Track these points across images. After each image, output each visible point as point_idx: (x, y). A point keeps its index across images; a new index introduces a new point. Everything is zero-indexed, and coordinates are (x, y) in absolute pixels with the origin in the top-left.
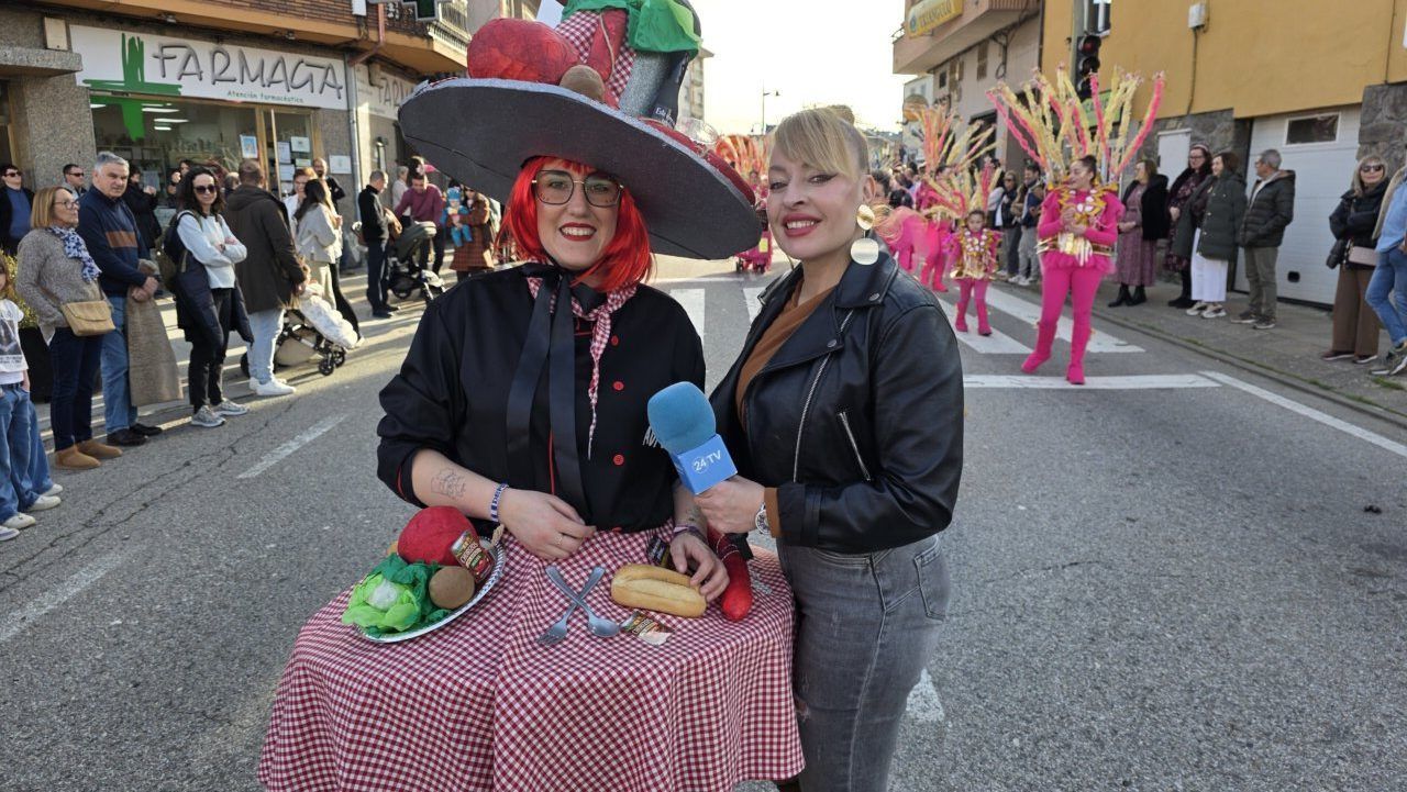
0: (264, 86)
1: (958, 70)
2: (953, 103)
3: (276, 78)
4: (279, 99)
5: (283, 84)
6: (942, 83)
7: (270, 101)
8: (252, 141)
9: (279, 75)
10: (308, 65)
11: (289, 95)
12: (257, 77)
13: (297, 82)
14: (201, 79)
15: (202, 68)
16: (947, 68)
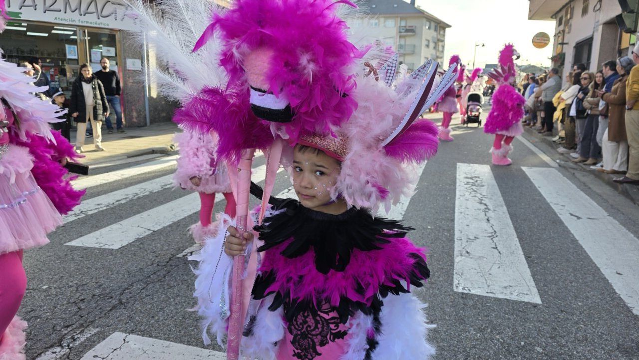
0: (81, 15)
1: (569, 12)
2: (566, 34)
3: (89, 10)
4: (91, 23)
5: (95, 14)
6: (560, 24)
7: (85, 24)
8: (74, 48)
9: (92, 8)
10: (113, 4)
11: (99, 21)
12: (76, 10)
13: (105, 13)
14: (36, 9)
15: (36, 3)
16: (563, 13)
